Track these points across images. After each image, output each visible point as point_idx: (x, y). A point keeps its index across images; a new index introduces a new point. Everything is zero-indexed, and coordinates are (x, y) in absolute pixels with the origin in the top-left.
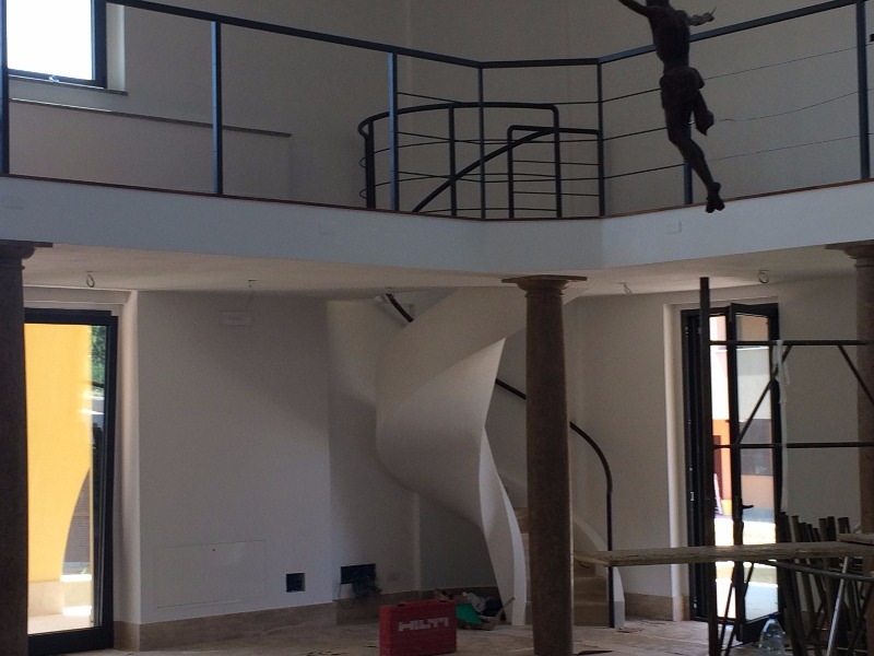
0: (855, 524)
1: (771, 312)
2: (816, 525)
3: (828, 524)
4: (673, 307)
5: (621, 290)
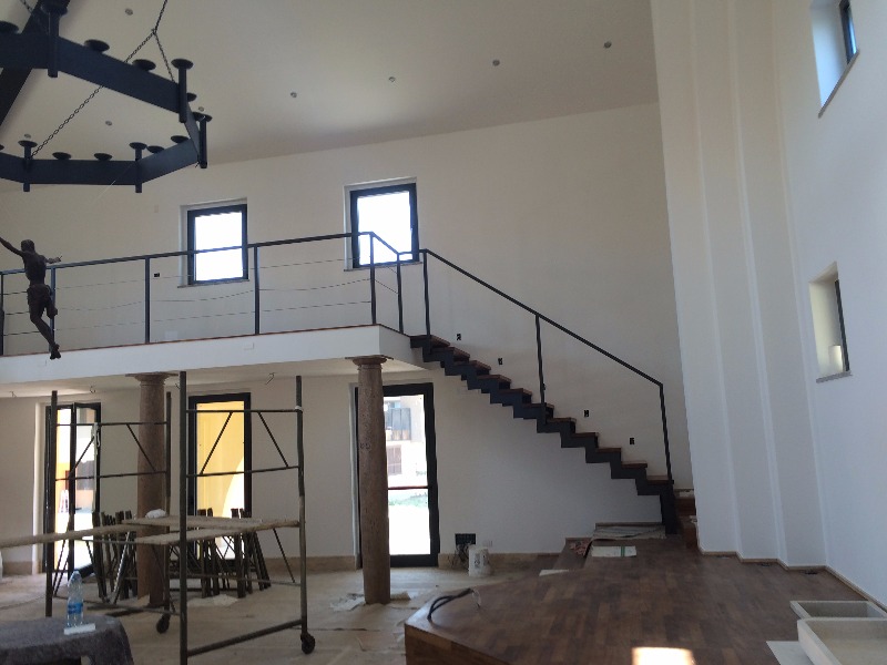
0: (134, 514)
1: (97, 407)
2: (114, 516)
3: (120, 515)
4: (41, 405)
5: (10, 395)
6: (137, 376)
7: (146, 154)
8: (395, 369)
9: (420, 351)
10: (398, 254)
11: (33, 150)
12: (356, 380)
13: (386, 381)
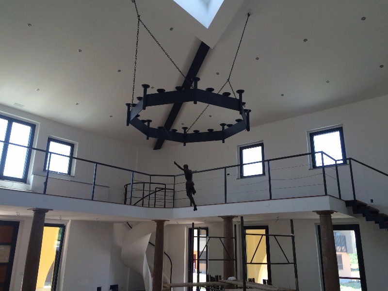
0: (222, 277)
1: (207, 229)
2: (214, 277)
3: (217, 277)
4: (187, 227)
5: (176, 223)
6: (222, 217)
7: (226, 127)
8: (338, 216)
9: (351, 208)
10: (336, 161)
11: (187, 130)
12: (319, 222)
13: (334, 223)
